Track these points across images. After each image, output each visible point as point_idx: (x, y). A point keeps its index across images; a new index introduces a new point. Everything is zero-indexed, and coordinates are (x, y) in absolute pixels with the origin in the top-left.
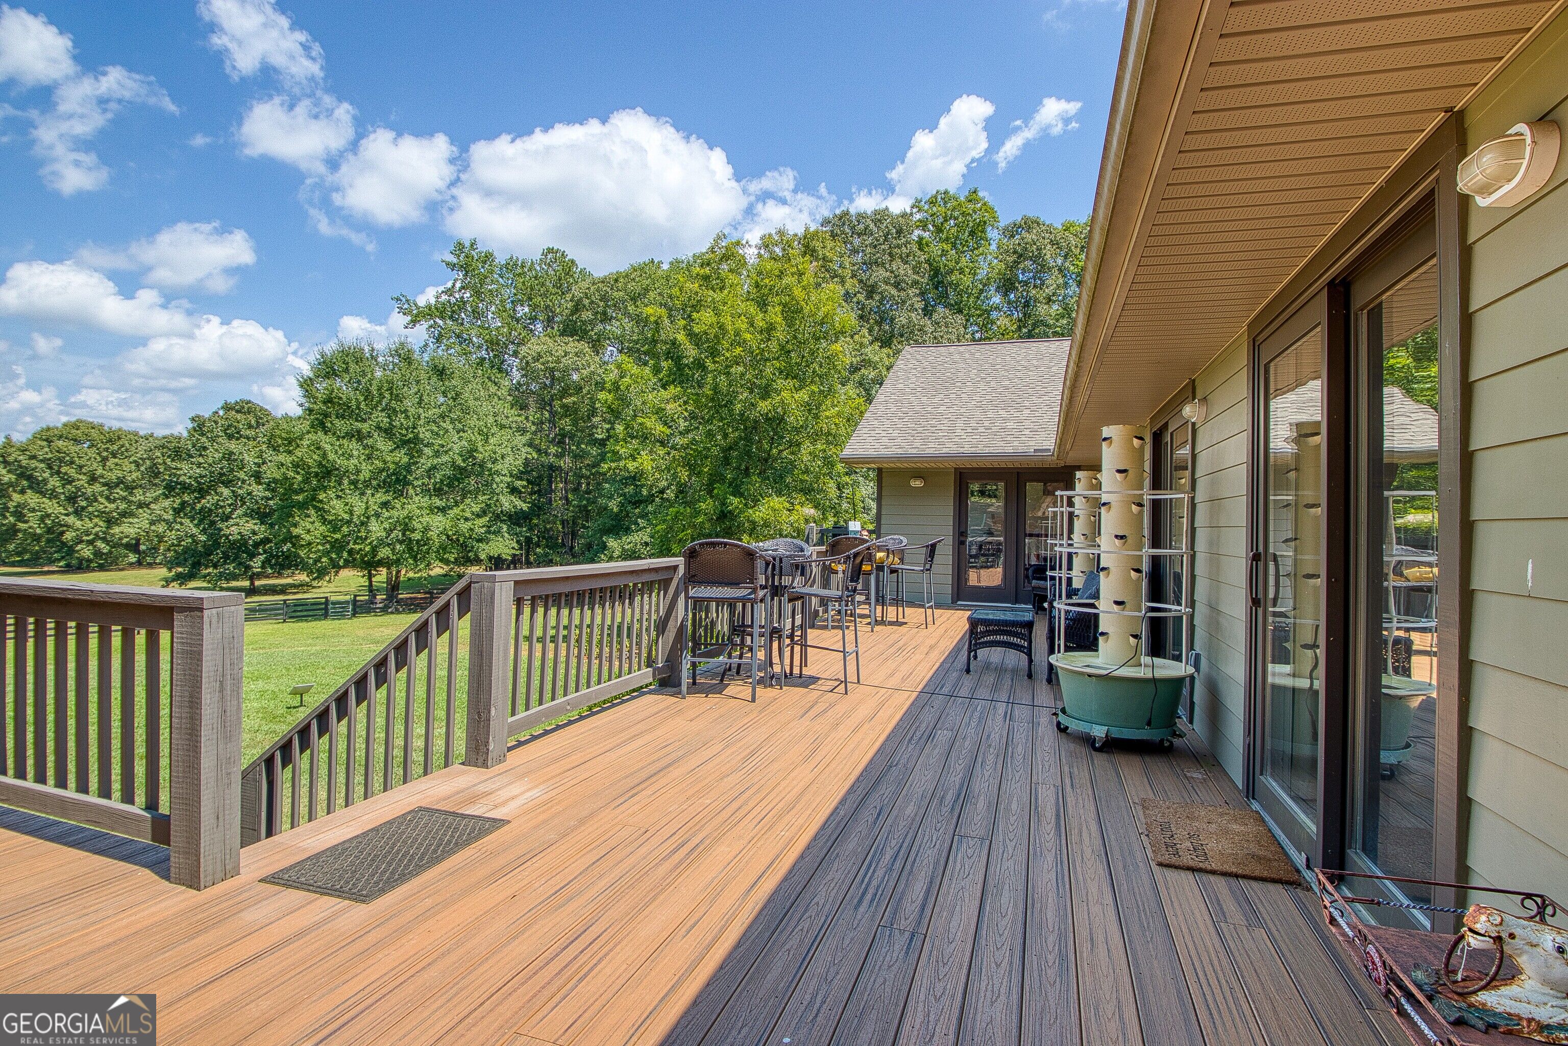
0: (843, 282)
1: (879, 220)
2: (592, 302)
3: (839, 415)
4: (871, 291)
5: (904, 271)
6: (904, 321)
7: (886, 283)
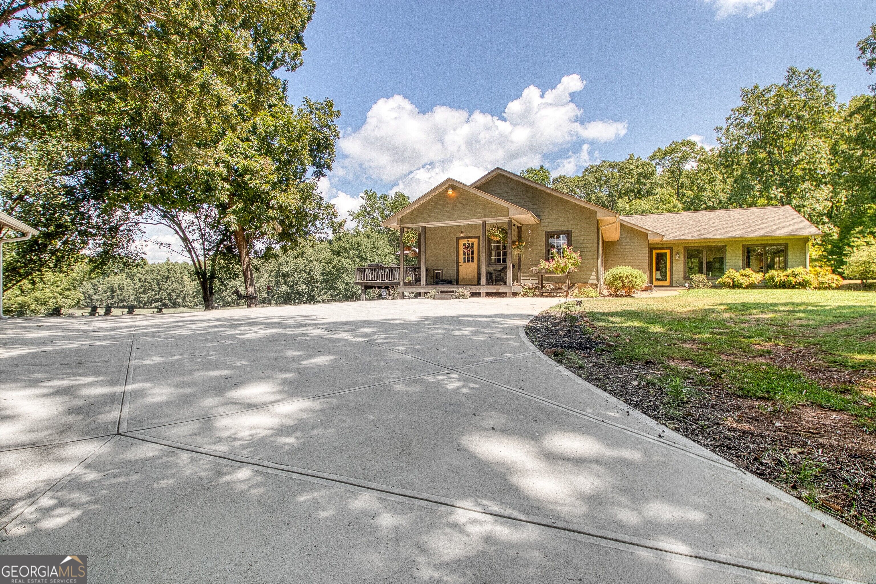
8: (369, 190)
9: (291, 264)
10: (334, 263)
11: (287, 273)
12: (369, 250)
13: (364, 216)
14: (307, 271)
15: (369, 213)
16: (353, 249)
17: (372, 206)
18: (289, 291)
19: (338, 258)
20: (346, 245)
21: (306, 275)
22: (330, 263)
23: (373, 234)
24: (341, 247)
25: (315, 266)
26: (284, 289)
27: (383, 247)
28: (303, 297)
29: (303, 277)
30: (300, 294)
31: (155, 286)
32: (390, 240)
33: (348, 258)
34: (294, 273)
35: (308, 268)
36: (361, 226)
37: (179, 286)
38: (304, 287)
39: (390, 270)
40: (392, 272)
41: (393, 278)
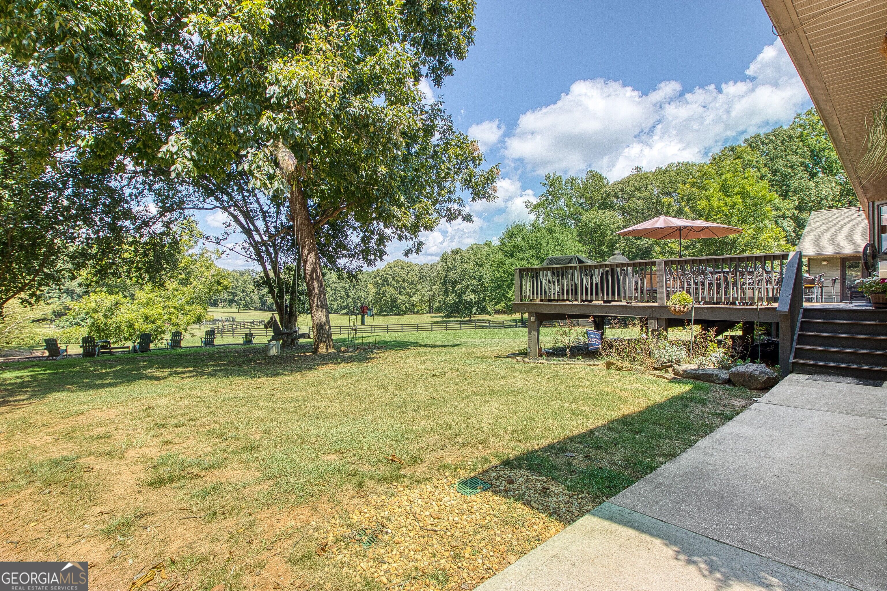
0: (759, 170)
1: (778, 134)
2: (616, 193)
3: (770, 237)
4: (775, 172)
5: (797, 160)
6: (797, 185)
7: (785, 167)
8: (552, 174)
9: (459, 270)
10: (506, 267)
11: (455, 280)
12: (551, 248)
13: (545, 207)
14: (477, 277)
15: (552, 203)
16: (530, 248)
17: (556, 195)
18: (457, 301)
19: (511, 260)
20: (522, 243)
21: (475, 282)
22: (500, 267)
23: (557, 228)
24: (514, 247)
25: (486, 270)
26: (452, 298)
27: (570, 243)
28: (473, 307)
29: (472, 284)
30: (469, 304)
31: (343, 294)
32: (580, 235)
33: (523, 259)
34: (463, 280)
35: (478, 273)
36: (541, 220)
37: (363, 294)
38: (473, 296)
39: (608, 271)
40: (615, 277)
41: (619, 294)
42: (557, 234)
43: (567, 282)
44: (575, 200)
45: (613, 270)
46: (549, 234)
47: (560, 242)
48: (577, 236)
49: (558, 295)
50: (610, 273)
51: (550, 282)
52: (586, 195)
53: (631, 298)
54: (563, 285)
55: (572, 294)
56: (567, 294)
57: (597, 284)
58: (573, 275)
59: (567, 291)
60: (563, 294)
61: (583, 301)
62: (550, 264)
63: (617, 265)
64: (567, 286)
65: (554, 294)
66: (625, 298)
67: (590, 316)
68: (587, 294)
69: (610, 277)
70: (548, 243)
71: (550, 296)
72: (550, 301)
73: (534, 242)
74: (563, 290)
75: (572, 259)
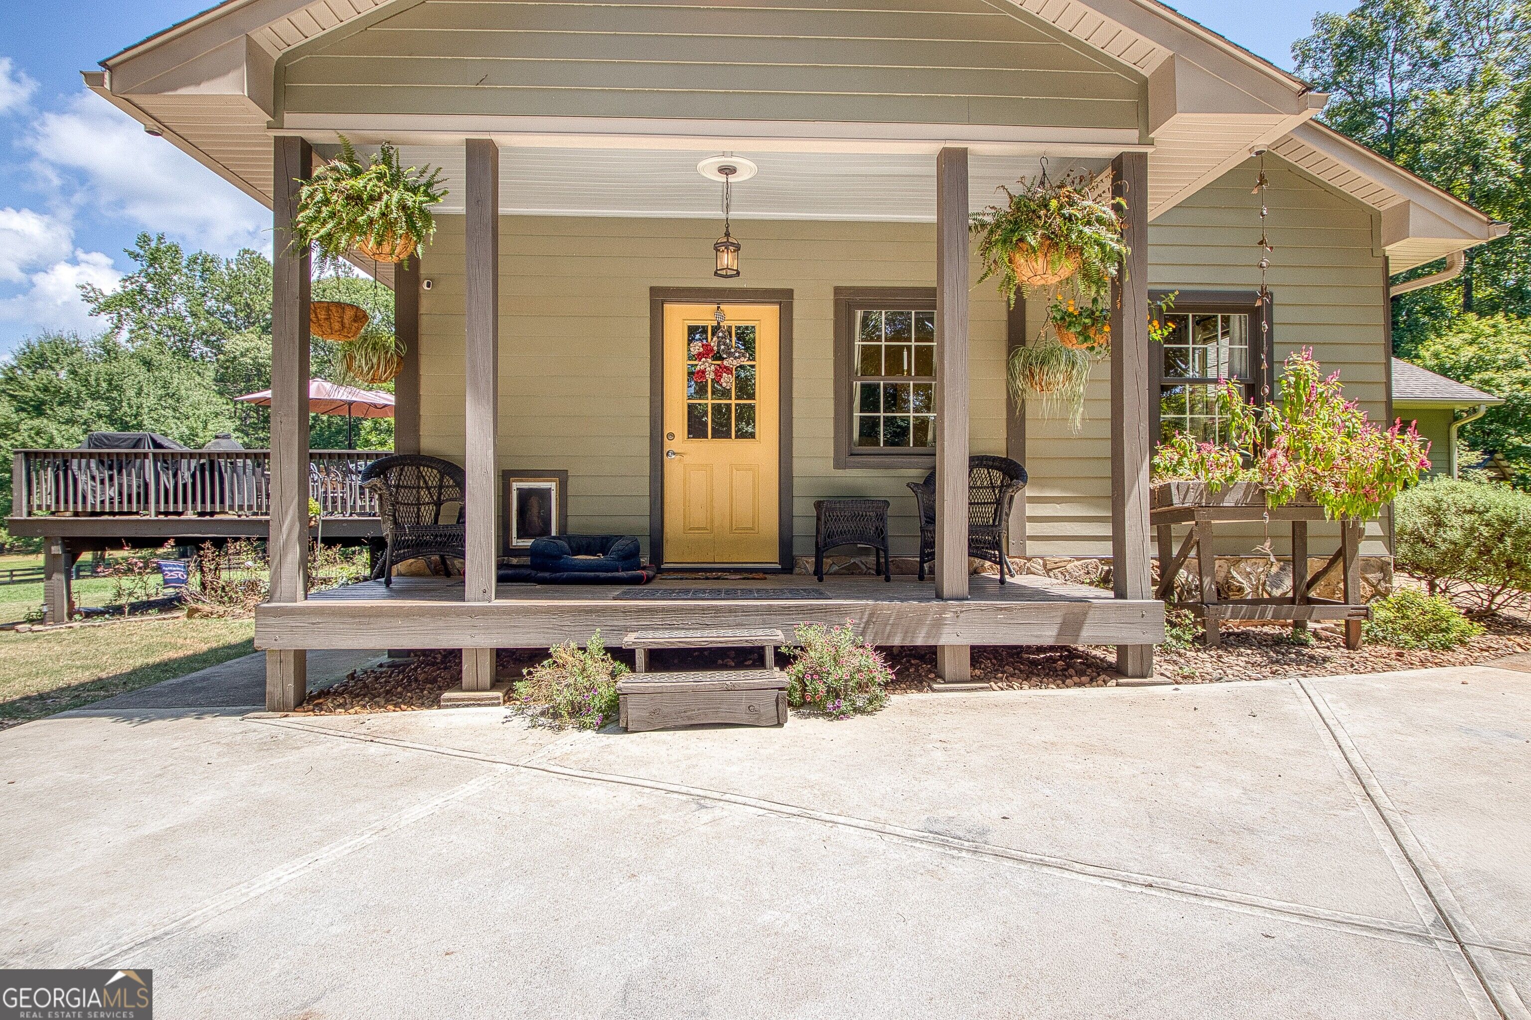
12: (148, 402)
13: (136, 307)
16: (93, 396)
17: (164, 284)
20: (69, 384)
23: (165, 359)
24: (45, 390)
36: (124, 335)
39: (203, 464)
40: (217, 474)
41: (222, 501)
42: (165, 373)
43: (130, 481)
44: (211, 304)
45: (212, 463)
46: (144, 369)
47: (171, 391)
48: (215, 380)
49: (112, 503)
50: (207, 467)
51: (93, 478)
52: (236, 298)
53: (241, 507)
54: (121, 486)
55: (139, 502)
56: (130, 501)
57: (185, 485)
58: (142, 467)
59: (130, 497)
60: (121, 503)
61: (158, 513)
62: (96, 447)
63: (219, 455)
64: (130, 487)
65: (102, 502)
66: (232, 507)
67: (169, 538)
68: (167, 501)
69: (207, 473)
70: (141, 389)
71: (93, 505)
72: (94, 514)
73: (104, 385)
74: (121, 494)
75: (140, 440)
